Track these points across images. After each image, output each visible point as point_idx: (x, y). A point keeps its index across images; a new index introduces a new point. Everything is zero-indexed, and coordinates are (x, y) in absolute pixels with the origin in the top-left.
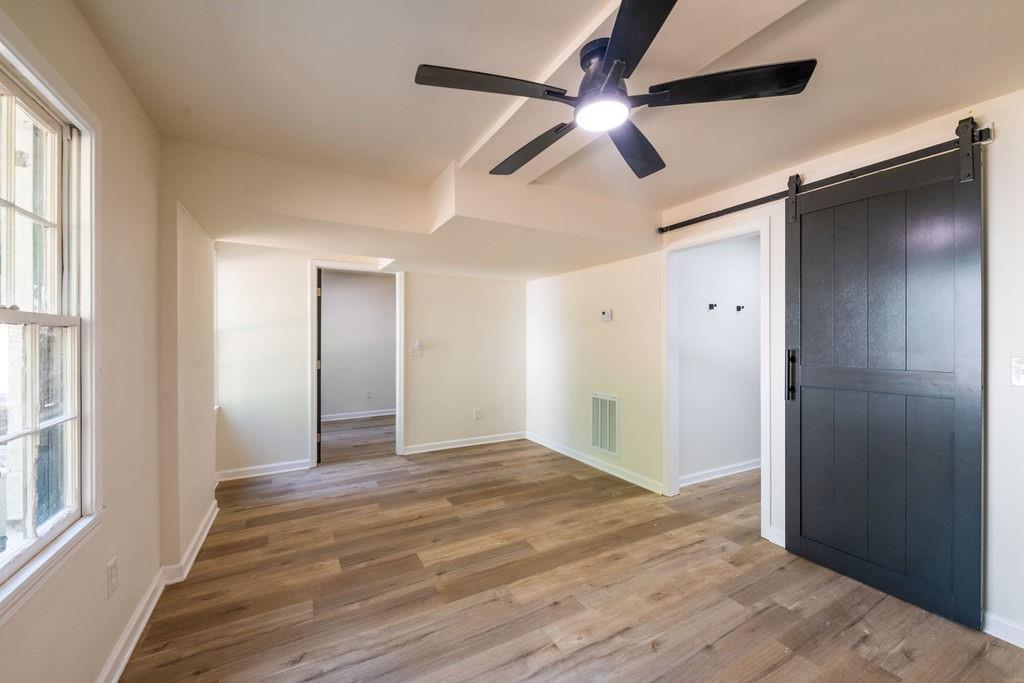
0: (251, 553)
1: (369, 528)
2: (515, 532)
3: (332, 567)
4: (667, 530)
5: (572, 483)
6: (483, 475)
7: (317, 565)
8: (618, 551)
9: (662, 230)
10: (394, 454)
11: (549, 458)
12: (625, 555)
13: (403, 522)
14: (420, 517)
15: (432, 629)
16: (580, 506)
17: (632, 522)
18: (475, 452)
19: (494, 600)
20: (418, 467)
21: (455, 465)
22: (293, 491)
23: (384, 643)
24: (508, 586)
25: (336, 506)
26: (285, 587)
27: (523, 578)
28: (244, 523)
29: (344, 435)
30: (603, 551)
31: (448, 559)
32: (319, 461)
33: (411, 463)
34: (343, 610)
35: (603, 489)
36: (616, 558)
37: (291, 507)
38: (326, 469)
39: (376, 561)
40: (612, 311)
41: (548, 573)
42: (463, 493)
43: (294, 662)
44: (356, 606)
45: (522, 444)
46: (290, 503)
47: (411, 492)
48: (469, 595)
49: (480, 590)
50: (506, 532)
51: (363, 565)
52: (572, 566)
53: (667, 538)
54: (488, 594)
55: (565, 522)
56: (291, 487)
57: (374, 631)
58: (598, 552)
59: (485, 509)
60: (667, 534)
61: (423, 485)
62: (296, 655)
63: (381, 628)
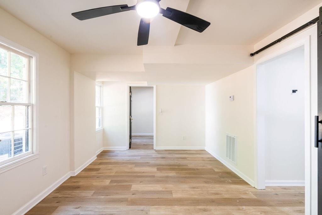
0: (93, 172)
1: (126, 172)
2: (170, 186)
3: (107, 182)
4: (242, 205)
5: (211, 172)
6: (176, 161)
7: (104, 180)
8: (208, 207)
9: (252, 55)
10: (153, 149)
11: (209, 159)
12: (210, 210)
13: (136, 173)
14: (143, 172)
15: (116, 213)
16: (206, 182)
17: (227, 196)
18: (180, 152)
19: (142, 210)
20: (157, 155)
21: (169, 156)
22: (117, 156)
23: (100, 212)
24: (151, 207)
25: (123, 163)
26: (92, 185)
27: (159, 205)
28: (99, 163)
29: (145, 140)
30: (201, 205)
31: (140, 190)
32: (130, 148)
33: (156, 153)
34: (99, 197)
35: (223, 178)
36: (205, 210)
37: (113, 161)
38: (131, 150)
39: (120, 184)
40: (233, 96)
41: (169, 207)
42: (164, 167)
43: (77, 208)
44: (103, 197)
45: (203, 152)
46: (113, 160)
47: (148, 163)
48: (136, 205)
49: (141, 205)
50: (167, 185)
51: (115, 184)
52: (182, 207)
53: (239, 209)
54: (142, 207)
55: (194, 188)
56: (117, 155)
57: (101, 207)
58: (198, 205)
59: (166, 175)
60: (241, 207)
61: (153, 161)
62: (78, 206)
63: (103, 206)
